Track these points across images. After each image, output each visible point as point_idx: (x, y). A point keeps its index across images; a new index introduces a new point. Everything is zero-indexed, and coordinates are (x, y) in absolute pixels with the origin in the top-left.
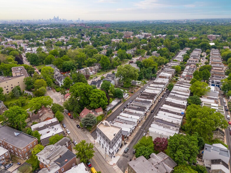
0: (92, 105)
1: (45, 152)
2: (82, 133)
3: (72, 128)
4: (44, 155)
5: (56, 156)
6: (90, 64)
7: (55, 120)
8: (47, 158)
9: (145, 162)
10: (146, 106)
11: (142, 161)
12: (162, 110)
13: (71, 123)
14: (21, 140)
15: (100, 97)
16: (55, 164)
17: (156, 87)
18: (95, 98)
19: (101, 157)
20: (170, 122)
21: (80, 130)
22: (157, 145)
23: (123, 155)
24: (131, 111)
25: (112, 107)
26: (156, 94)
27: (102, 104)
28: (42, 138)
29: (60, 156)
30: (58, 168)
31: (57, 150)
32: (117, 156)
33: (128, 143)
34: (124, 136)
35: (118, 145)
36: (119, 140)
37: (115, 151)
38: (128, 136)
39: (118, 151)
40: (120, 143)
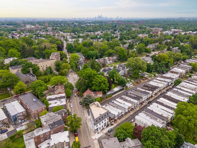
0: (93, 87)
1: (46, 117)
2: (81, 109)
3: (76, 103)
4: (44, 118)
5: (51, 121)
6: (110, 55)
7: (64, 95)
8: (45, 121)
9: (116, 143)
10: (143, 96)
11: (114, 141)
12: (157, 102)
13: (76, 99)
14: (36, 105)
15: (101, 82)
16: (48, 127)
17: (162, 81)
18: (97, 82)
19: (88, 131)
20: (160, 114)
21: (81, 106)
22: (136, 132)
23: (106, 134)
24: (127, 98)
25: (113, 92)
26: (159, 87)
27: (102, 88)
28: (50, 106)
29: (54, 122)
30: (49, 130)
31: (54, 117)
32: (100, 133)
33: (115, 125)
34: (111, 118)
35: (103, 124)
36: (105, 120)
37: (100, 129)
38: (115, 118)
39: (103, 129)
40: (107, 123)
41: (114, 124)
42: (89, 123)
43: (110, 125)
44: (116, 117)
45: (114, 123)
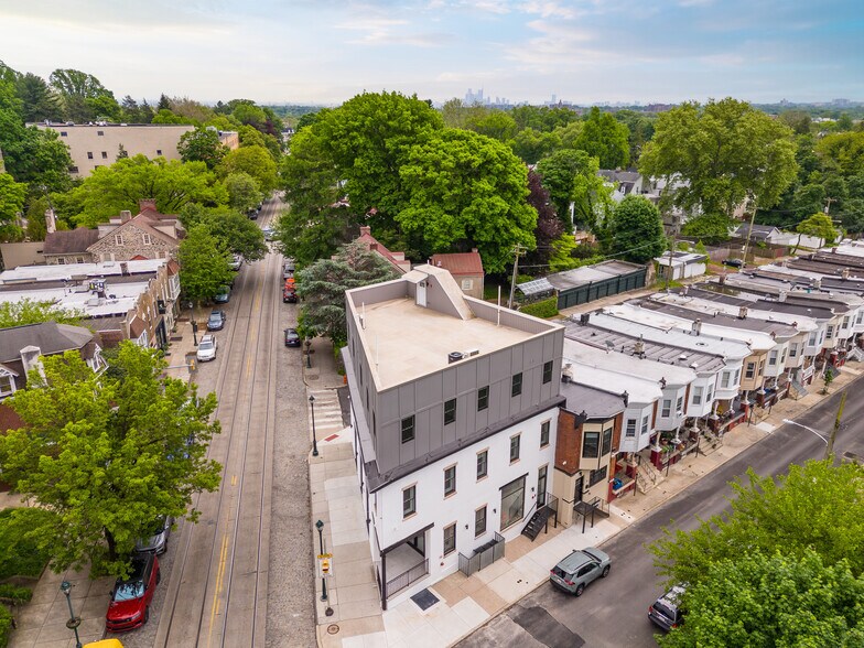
2: (288, 372)
3: (253, 338)
13: (268, 318)
21: (290, 356)
32: (451, 603)
33: (623, 517)
34: (581, 419)
35: (488, 494)
36: (515, 444)
37: (450, 545)
38: (628, 445)
39: (490, 552)
40: (532, 482)
41: (613, 509)
42: (329, 484)
43: (567, 511)
44: (639, 427)
45: (611, 497)
